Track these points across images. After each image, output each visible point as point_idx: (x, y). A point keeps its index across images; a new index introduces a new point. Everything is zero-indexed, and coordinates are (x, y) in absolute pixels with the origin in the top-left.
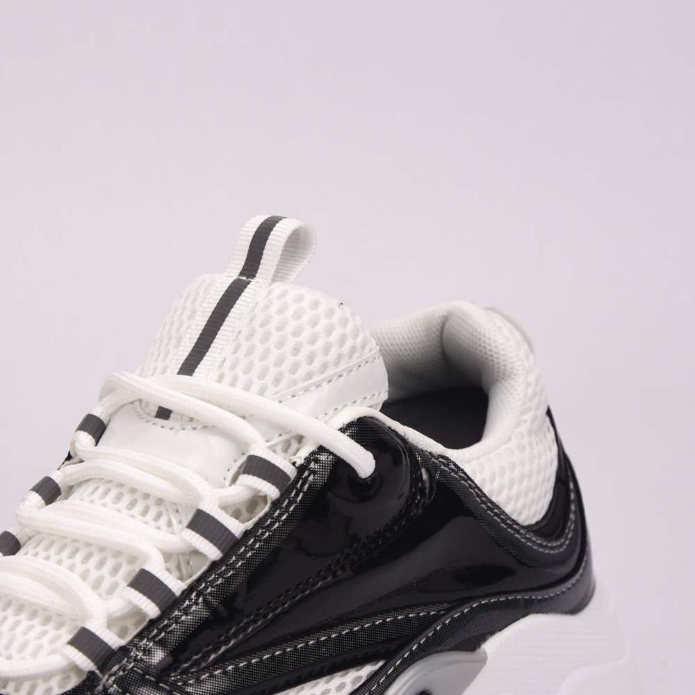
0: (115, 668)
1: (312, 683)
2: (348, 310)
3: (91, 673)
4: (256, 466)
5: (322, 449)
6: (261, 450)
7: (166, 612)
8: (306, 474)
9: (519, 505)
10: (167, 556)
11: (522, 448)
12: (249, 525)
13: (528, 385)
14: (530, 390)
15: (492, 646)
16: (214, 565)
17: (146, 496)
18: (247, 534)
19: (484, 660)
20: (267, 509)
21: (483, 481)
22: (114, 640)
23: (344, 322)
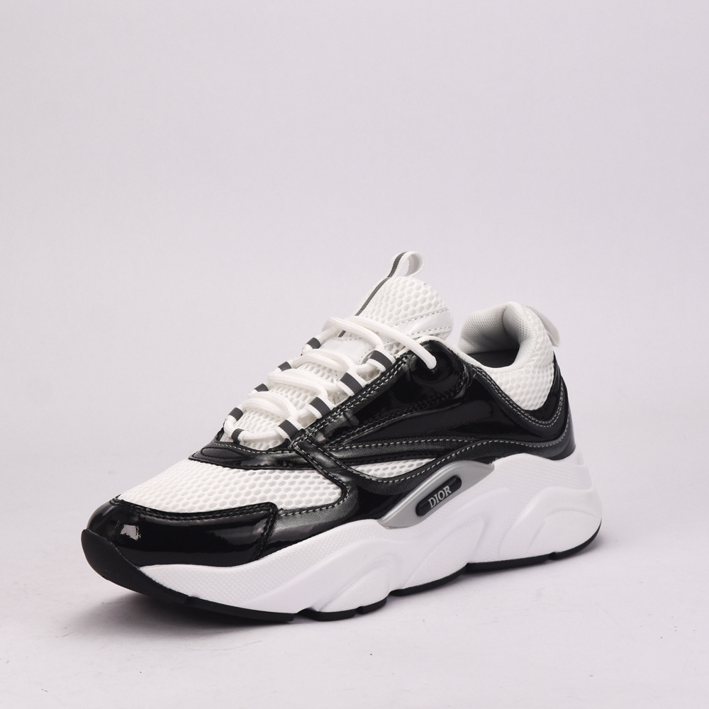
0: (298, 438)
1: (397, 462)
2: (429, 288)
3: (287, 439)
4: (377, 356)
5: (410, 352)
6: (381, 348)
7: (324, 416)
8: (400, 362)
9: (522, 398)
10: (329, 394)
11: (528, 372)
12: (369, 382)
13: (537, 343)
14: (538, 345)
15: (498, 463)
16: (350, 398)
17: (325, 368)
18: (367, 386)
19: (492, 469)
20: (378, 376)
21: (501, 383)
22: (299, 426)
23: (426, 292)
